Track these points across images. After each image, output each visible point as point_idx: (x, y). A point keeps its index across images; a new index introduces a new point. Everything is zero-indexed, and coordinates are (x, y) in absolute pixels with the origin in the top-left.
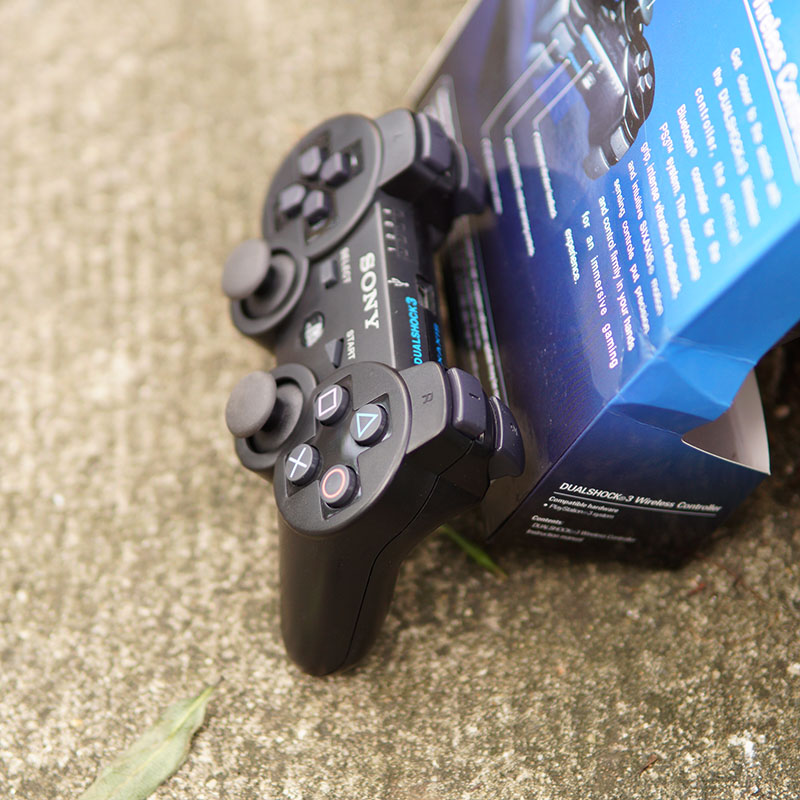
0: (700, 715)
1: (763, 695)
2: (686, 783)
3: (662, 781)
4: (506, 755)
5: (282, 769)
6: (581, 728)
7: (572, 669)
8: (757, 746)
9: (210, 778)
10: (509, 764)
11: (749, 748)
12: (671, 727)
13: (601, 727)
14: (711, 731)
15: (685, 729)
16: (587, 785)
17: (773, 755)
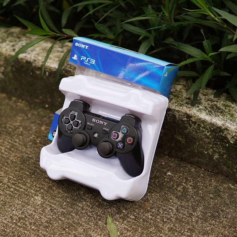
0: (161, 175)
1: (164, 168)
2: (169, 182)
3: (166, 184)
5: (128, 216)
8: (170, 173)
9: (121, 224)
11: (169, 173)
12: (160, 178)
14: (164, 175)
16: (160, 190)
17: (173, 172)
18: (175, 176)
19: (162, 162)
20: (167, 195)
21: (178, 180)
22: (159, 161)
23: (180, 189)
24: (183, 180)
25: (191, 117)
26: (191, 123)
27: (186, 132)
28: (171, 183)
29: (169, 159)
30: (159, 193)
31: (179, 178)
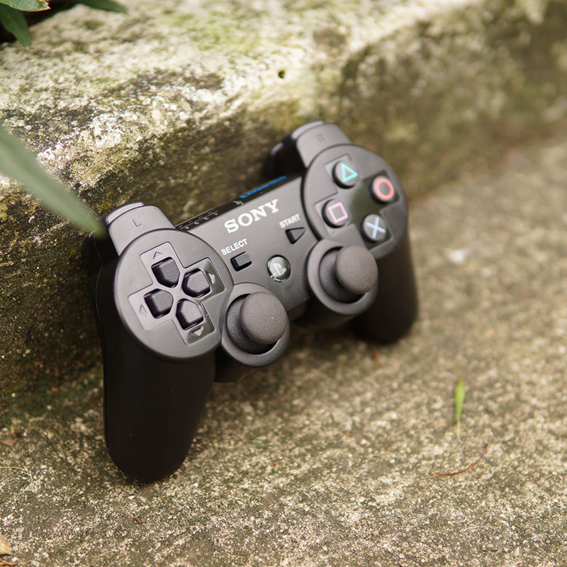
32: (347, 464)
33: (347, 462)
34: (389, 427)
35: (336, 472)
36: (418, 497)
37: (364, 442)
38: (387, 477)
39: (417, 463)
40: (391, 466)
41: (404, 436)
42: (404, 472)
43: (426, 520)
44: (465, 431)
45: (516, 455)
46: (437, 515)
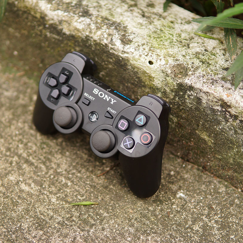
0: (166, 197)
1: (173, 183)
2: (179, 212)
3: (175, 215)
4: (141, 237)
6: (148, 219)
7: (133, 210)
8: (183, 193)
10: (145, 239)
11: (182, 195)
12: (164, 204)
13: (152, 216)
14: (172, 198)
15: (167, 202)
16: (163, 229)
17: (188, 192)
18: (190, 202)
19: (170, 171)
20: (175, 240)
21: (195, 208)
22: (165, 167)
23: (197, 228)
24: (205, 210)
25: (229, 106)
26: (228, 116)
27: (218, 129)
28: (182, 215)
29: (182, 166)
30: (161, 235)
31: (198, 205)
32: (38, 173)
33: (39, 172)
34: (63, 183)
35: (33, 170)
36: (26, 196)
37: (52, 176)
38: (34, 185)
39: (44, 194)
40: (41, 186)
41: (59, 188)
42: (39, 190)
43: (15, 200)
44: (67, 208)
45: (58, 226)
46: (19, 203)
